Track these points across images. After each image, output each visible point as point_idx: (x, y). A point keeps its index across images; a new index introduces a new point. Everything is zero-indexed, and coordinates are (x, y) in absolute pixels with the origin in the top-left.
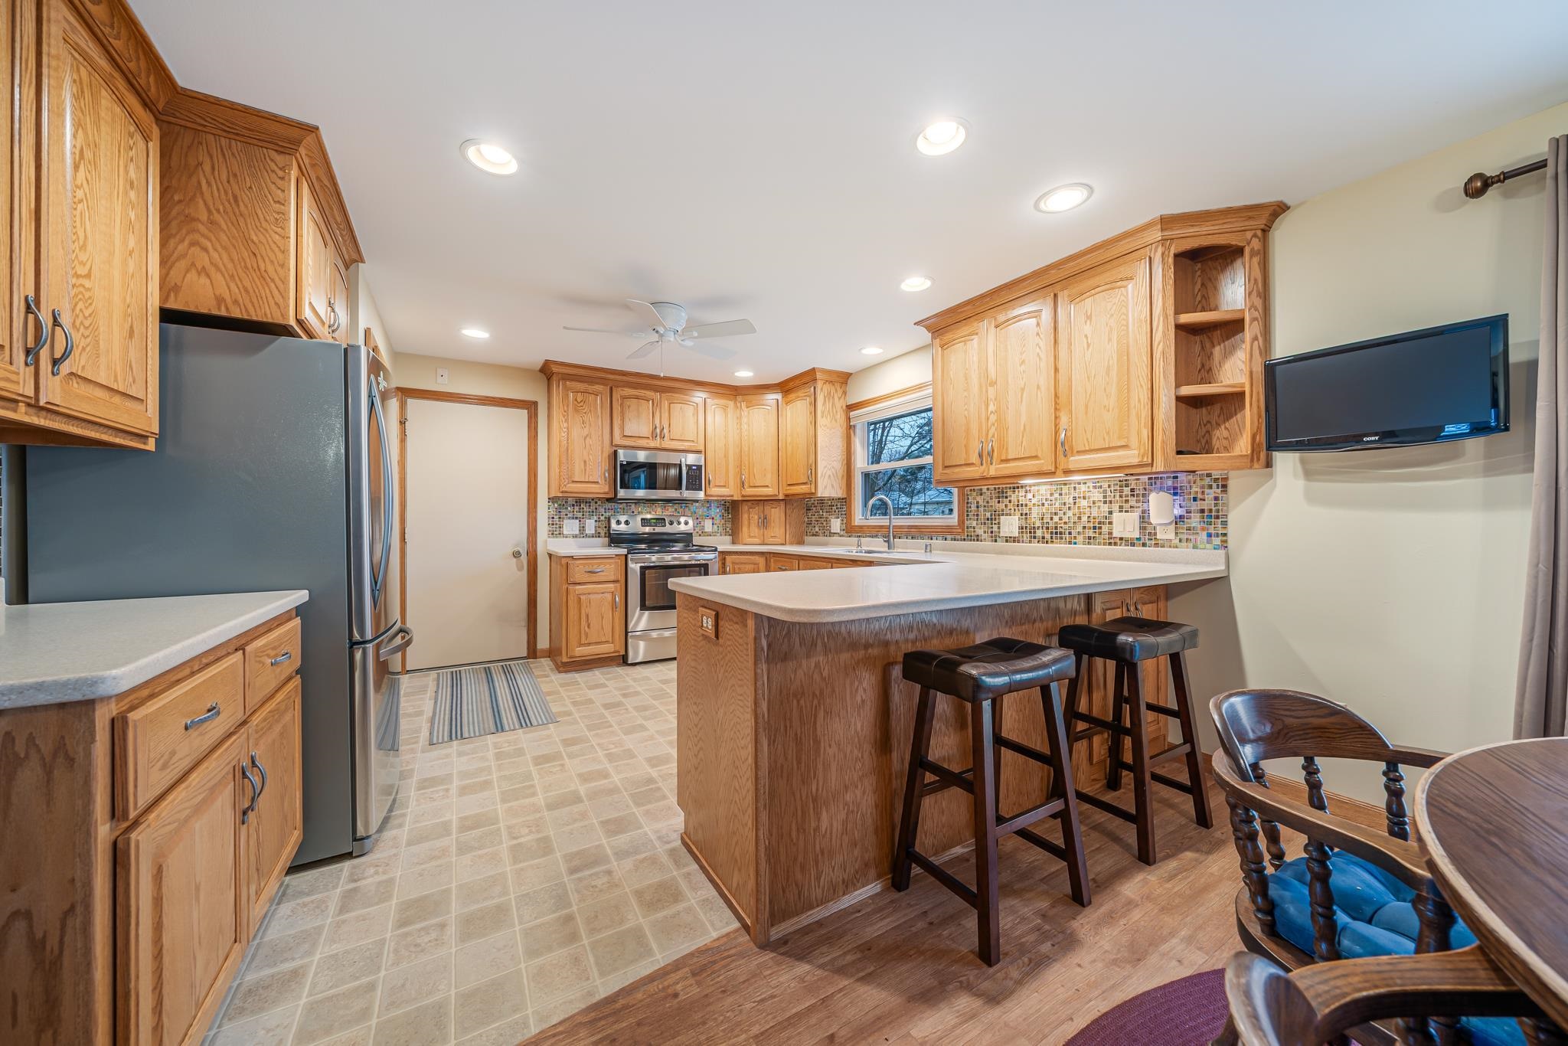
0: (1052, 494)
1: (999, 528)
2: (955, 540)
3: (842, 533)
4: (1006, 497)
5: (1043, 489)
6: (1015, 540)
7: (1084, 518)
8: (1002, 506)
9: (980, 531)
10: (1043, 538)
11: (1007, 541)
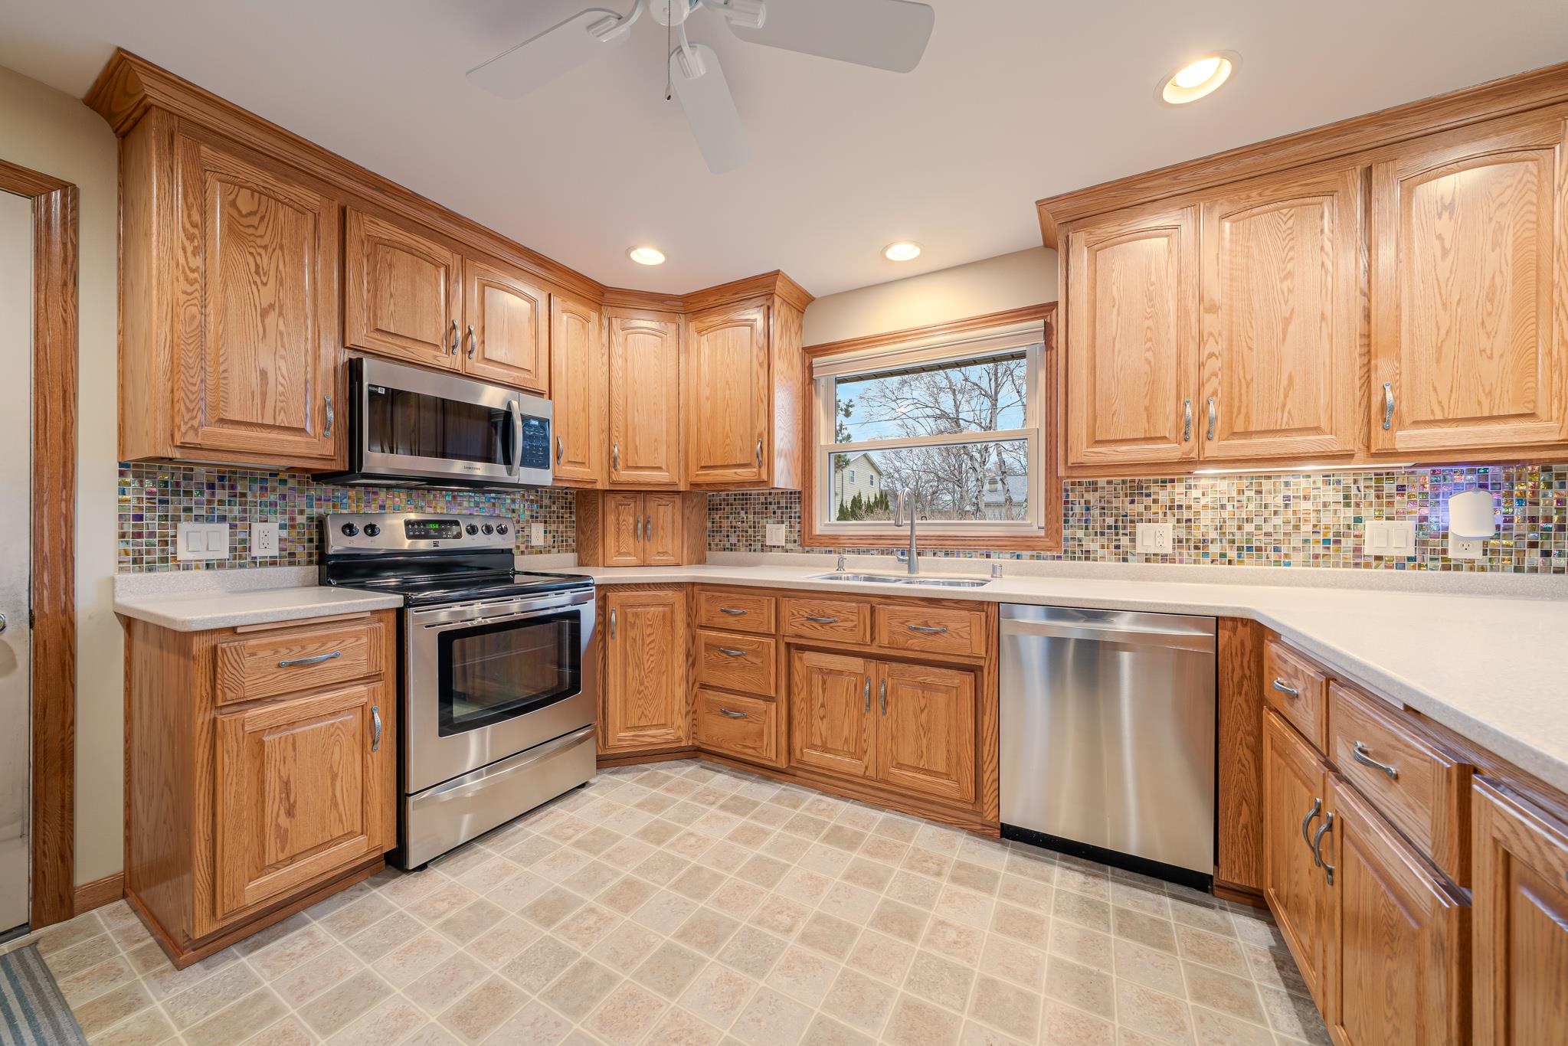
0: (1241, 492)
1: (1133, 540)
2: (1038, 558)
3: (790, 546)
4: (1148, 495)
5: (1223, 485)
6: (1165, 558)
7: (1306, 528)
8: (1139, 508)
9: (1093, 545)
10: (1223, 555)
11: (1147, 560)
